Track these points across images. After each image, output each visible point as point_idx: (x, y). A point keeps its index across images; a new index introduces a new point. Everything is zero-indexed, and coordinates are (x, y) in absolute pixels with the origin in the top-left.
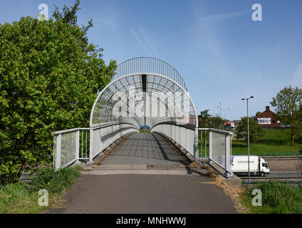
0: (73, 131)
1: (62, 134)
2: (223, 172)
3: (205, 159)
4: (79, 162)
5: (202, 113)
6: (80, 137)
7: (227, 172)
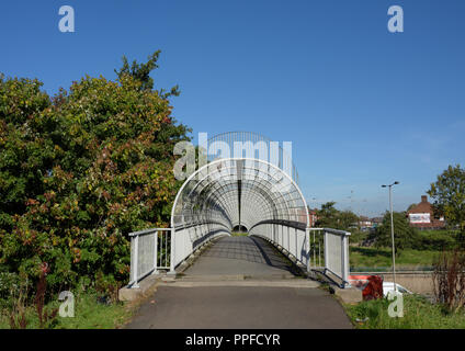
0: (149, 233)
1: (140, 235)
2: (340, 283)
3: (320, 267)
4: (156, 272)
5: (323, 206)
6: (159, 240)
7: (345, 282)
